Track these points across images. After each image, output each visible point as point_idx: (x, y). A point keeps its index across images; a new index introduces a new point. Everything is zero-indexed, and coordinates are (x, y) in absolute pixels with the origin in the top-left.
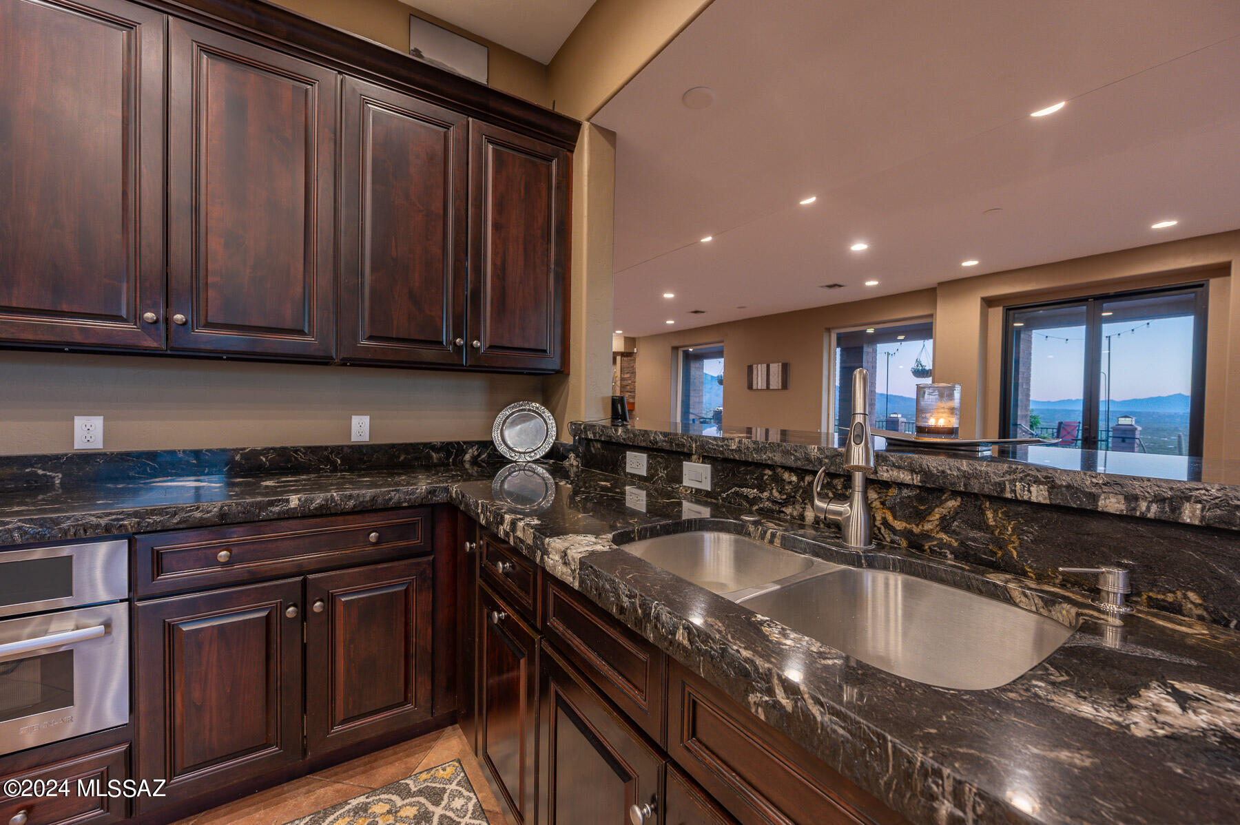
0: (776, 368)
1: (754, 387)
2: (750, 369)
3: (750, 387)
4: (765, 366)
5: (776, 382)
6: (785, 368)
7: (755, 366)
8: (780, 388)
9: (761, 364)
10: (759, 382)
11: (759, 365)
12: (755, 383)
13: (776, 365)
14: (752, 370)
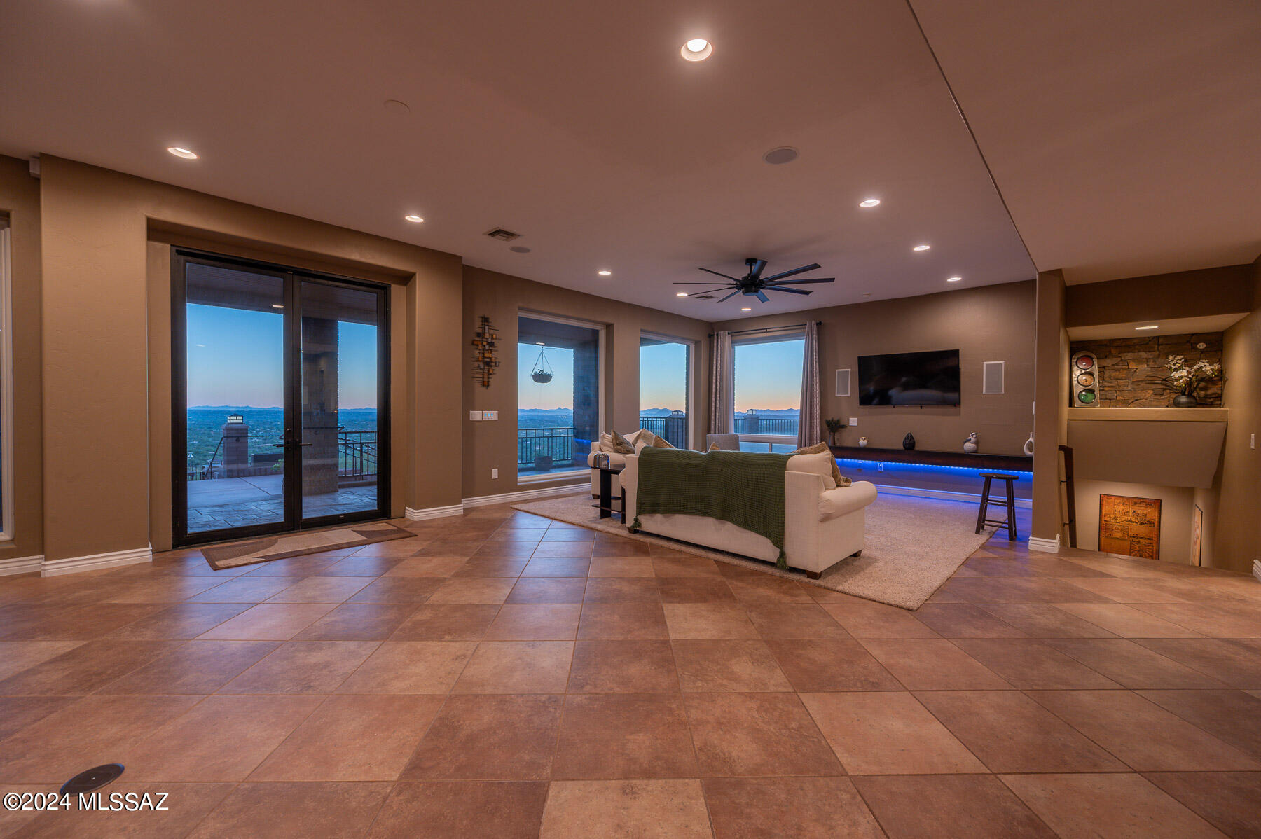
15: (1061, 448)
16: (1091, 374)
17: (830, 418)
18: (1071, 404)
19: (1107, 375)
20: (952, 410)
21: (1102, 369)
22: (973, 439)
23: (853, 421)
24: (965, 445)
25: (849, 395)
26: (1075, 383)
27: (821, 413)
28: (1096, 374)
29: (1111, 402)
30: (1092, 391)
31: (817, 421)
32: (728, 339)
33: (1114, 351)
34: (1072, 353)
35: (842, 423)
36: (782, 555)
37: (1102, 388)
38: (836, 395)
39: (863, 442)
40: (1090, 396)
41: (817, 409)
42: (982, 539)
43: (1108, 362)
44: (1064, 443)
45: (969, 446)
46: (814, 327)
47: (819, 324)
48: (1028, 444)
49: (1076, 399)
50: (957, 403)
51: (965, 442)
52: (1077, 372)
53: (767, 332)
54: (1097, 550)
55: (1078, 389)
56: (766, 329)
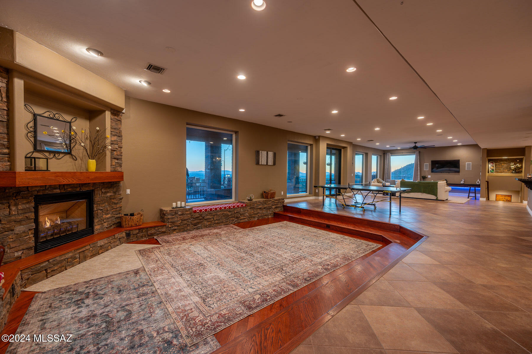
0: (271, 154)
1: (260, 163)
2: (258, 153)
3: (258, 163)
4: (265, 152)
5: (270, 162)
6: (275, 155)
7: (260, 152)
8: (273, 164)
9: (264, 151)
10: (263, 161)
11: (263, 152)
12: (260, 161)
13: (271, 153)
14: (259, 154)
15: (486, 181)
16: (493, 166)
17: (422, 176)
18: (488, 173)
19: (497, 166)
20: (457, 174)
21: (496, 165)
22: (463, 181)
23: (429, 176)
25: (428, 170)
26: (489, 168)
27: (420, 174)
28: (494, 166)
29: (498, 172)
30: (493, 170)
31: (419, 176)
32: (390, 154)
33: (499, 161)
34: (489, 161)
35: (426, 177)
36: (437, 198)
37: (496, 169)
38: (424, 170)
40: (493, 171)
41: (419, 173)
42: (469, 199)
43: (497, 164)
44: (487, 180)
45: (462, 182)
46: (418, 153)
47: (419, 152)
48: (478, 182)
49: (489, 172)
50: (459, 172)
52: (490, 166)
54: (495, 200)
55: (490, 169)
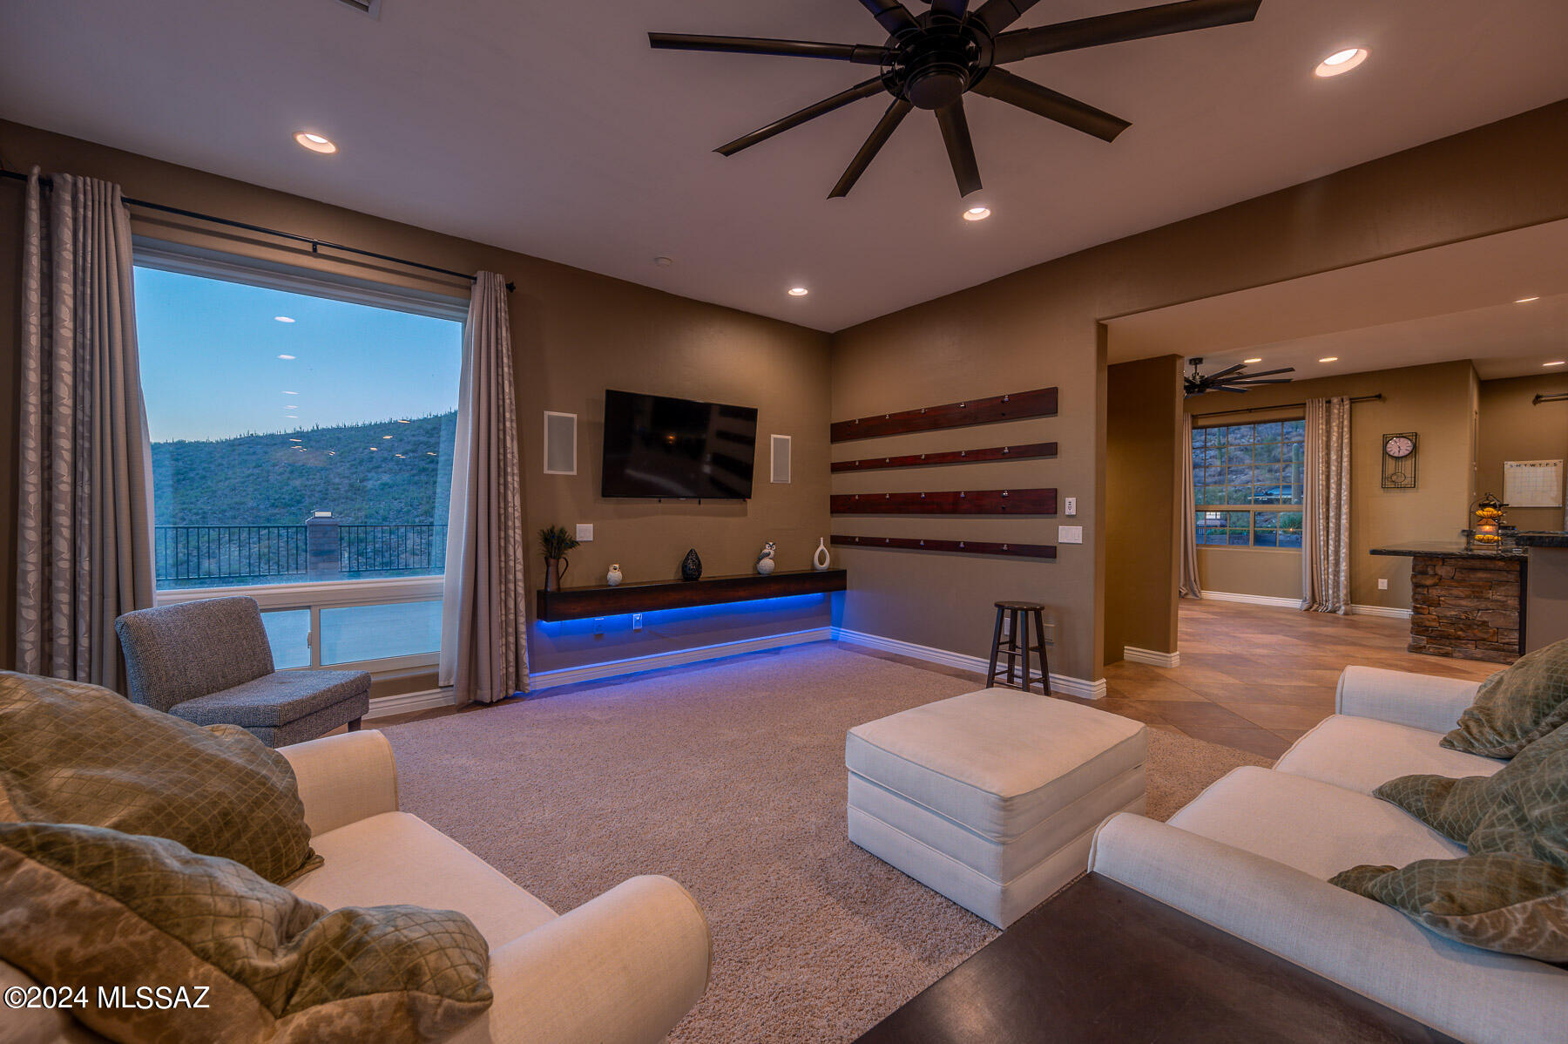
17: (543, 525)
22: (772, 552)
23: (584, 531)
24: (762, 562)
25: (575, 473)
27: (522, 512)
38: (546, 471)
39: (615, 576)
41: (515, 503)
45: (769, 564)
47: (510, 288)
50: (744, 494)
51: (760, 560)
53: (314, 253)
56: (315, 244)
